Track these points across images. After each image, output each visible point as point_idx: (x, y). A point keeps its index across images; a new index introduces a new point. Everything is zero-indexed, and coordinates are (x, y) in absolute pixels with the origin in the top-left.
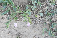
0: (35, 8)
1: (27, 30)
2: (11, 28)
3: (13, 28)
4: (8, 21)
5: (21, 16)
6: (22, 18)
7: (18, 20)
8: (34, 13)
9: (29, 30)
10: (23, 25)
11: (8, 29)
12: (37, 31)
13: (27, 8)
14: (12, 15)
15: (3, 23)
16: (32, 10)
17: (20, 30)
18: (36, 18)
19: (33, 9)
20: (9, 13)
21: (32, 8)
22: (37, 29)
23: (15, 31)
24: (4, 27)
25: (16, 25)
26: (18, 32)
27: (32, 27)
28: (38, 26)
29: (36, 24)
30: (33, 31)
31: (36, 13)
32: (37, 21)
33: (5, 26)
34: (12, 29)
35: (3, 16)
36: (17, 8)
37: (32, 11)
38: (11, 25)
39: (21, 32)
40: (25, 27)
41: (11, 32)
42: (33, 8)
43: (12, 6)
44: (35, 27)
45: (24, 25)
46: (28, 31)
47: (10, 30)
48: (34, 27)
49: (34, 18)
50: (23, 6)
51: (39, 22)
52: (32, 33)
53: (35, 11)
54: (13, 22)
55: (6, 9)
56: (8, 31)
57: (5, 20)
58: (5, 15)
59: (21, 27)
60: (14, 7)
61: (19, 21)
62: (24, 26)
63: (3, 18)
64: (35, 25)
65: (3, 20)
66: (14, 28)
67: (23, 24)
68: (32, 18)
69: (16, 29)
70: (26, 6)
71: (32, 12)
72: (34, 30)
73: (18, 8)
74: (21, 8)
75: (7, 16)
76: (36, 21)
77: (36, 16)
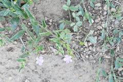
0: (80, 27)
1: (62, 74)
2: (29, 69)
3: (33, 71)
4: (21, 54)
5: (50, 44)
6: (52, 48)
7: (43, 51)
8: (78, 37)
9: (68, 73)
10: (54, 63)
11: (23, 73)
12: (84, 76)
13: (62, 26)
14: (30, 43)
15: (11, 59)
16: (72, 31)
17: (47, 74)
18: (82, 49)
19: (75, 29)
20: (24, 38)
21: (73, 27)
22: (84, 70)
23: (38, 76)
24: (13, 68)
25: (40, 60)
26: (43, 79)
27: (73, 67)
28: (86, 66)
29: (82, 60)
30: (75, 76)
31: (81, 37)
32: (85, 54)
33: (17, 65)
34: (31, 73)
35: (11, 45)
36: (42, 27)
37: (72, 33)
38: (29, 64)
39: (50, 78)
40: (58, 67)
41: (28, 78)
42: (75, 27)
43: (29, 24)
44: (80, 67)
45: (56, 63)
46: (64, 76)
47: (26, 74)
48: (78, 67)
49: (77, 48)
50: (54, 23)
51: (87, 57)
52: (72, 80)
53: (78, 34)
54: (33, 57)
55: (18, 29)
56: (22, 75)
57: (15, 52)
58: (16, 42)
59: (50, 67)
60: (36, 24)
61: (45, 54)
62: (56, 65)
63: (11, 50)
64: (80, 63)
65: (11, 54)
66: (36, 70)
67: (54, 61)
68: (74, 49)
69: (39, 73)
70: (60, 22)
71: (73, 35)
72: (77, 74)
73: (44, 26)
74: (50, 27)
75: (19, 43)
76: (81, 55)
77: (81, 43)
